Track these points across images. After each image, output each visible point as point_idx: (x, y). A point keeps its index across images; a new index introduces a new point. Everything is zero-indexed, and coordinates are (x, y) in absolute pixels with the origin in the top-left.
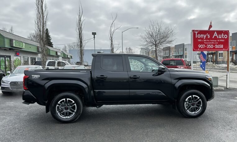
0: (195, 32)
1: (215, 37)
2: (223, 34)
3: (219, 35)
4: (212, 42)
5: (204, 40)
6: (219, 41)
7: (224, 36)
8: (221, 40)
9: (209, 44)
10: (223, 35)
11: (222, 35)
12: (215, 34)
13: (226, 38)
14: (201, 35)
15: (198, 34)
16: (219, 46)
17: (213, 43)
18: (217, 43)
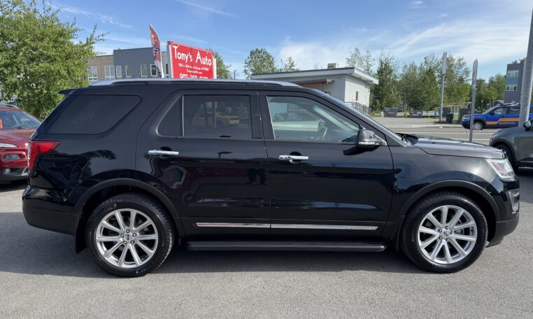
0: (174, 47)
1: (199, 60)
3: (203, 58)
4: (195, 70)
5: (187, 66)
6: (203, 69)
7: (208, 62)
8: (205, 69)
9: (193, 74)
10: (207, 59)
11: (205, 58)
12: (199, 57)
13: (210, 65)
14: (183, 54)
15: (178, 51)
17: (196, 72)
18: (201, 73)
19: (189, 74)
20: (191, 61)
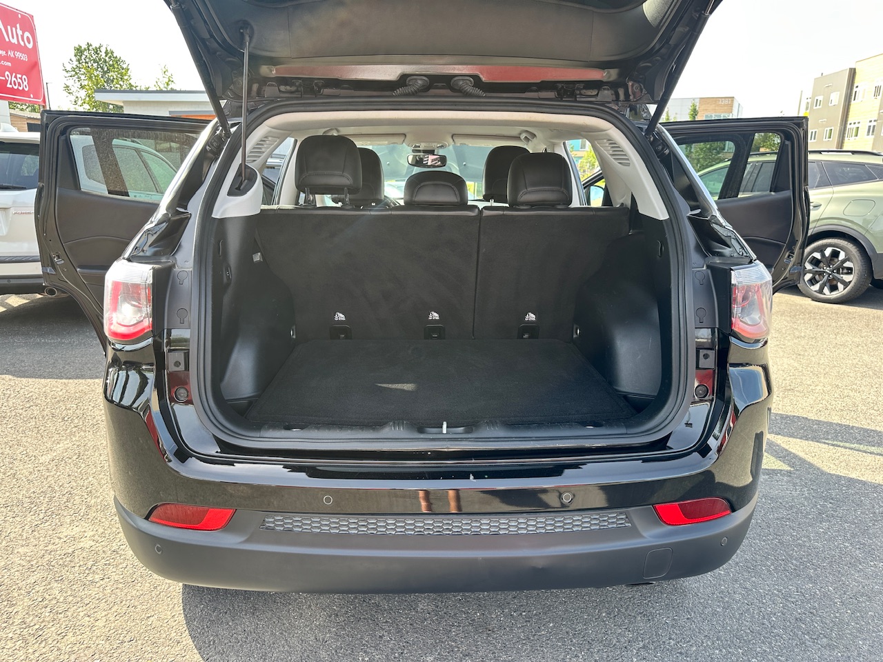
2: (18, 25)
3: (9, 27)
6: (11, 54)
7: (22, 36)
8: (18, 54)
10: (20, 33)
11: (16, 29)
16: (16, 77)
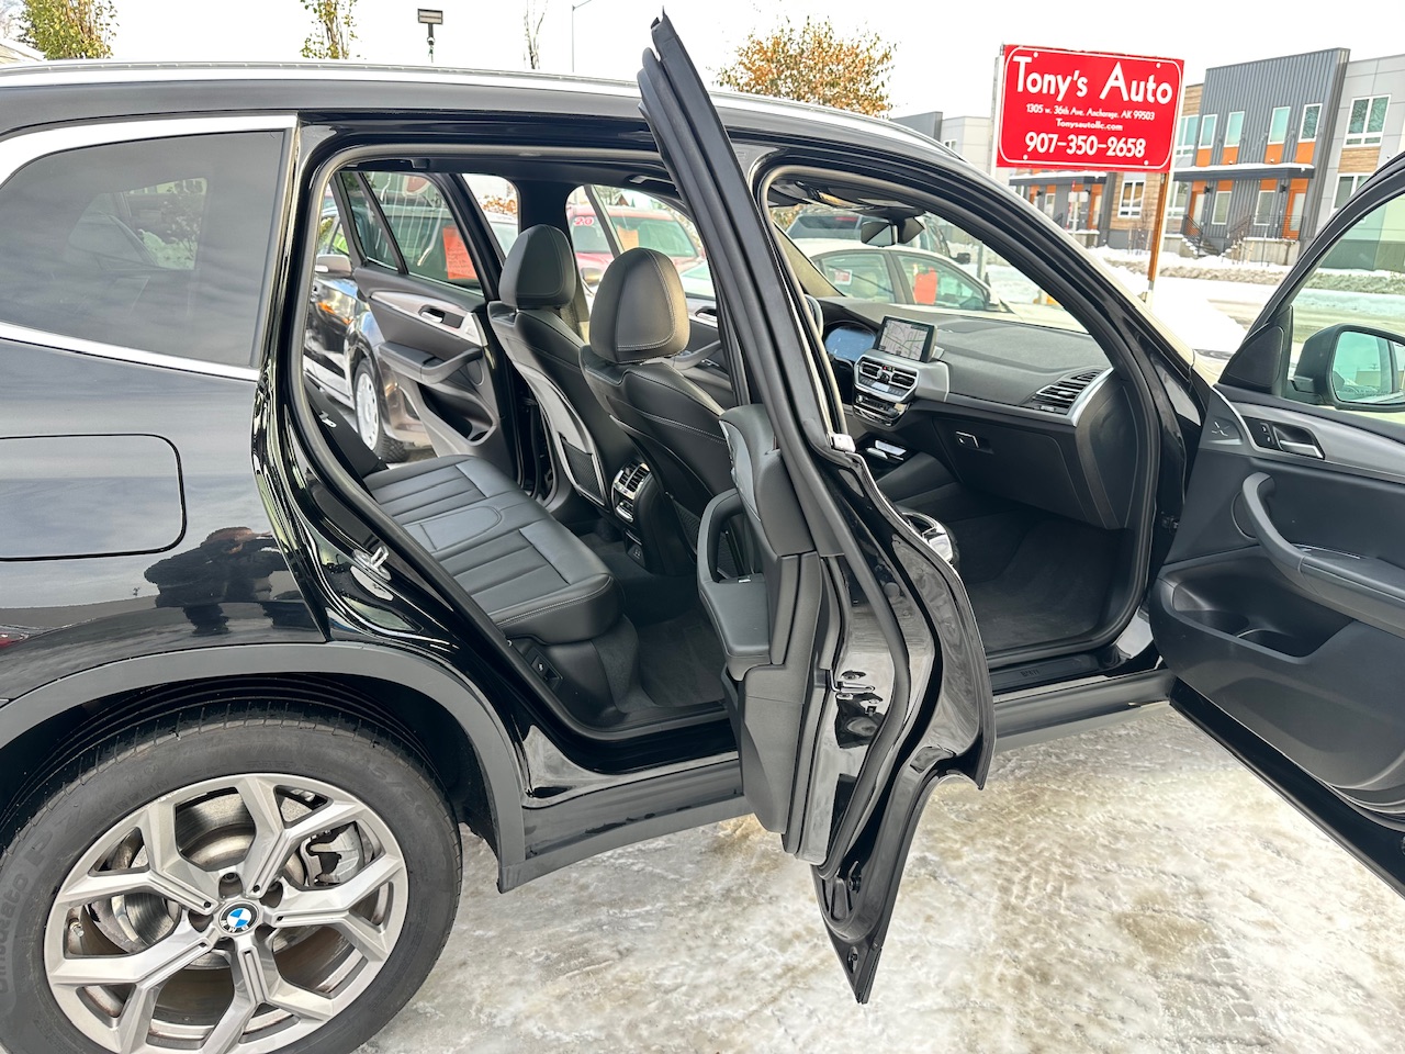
0: (1016, 59)
1: (1115, 89)
5: (1059, 110)
9: (1078, 132)
14: (1048, 77)
15: (1030, 68)
18: (1120, 128)
19: (1064, 134)
20: (1080, 94)
